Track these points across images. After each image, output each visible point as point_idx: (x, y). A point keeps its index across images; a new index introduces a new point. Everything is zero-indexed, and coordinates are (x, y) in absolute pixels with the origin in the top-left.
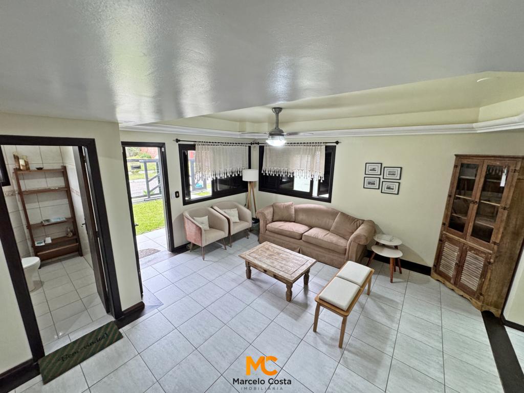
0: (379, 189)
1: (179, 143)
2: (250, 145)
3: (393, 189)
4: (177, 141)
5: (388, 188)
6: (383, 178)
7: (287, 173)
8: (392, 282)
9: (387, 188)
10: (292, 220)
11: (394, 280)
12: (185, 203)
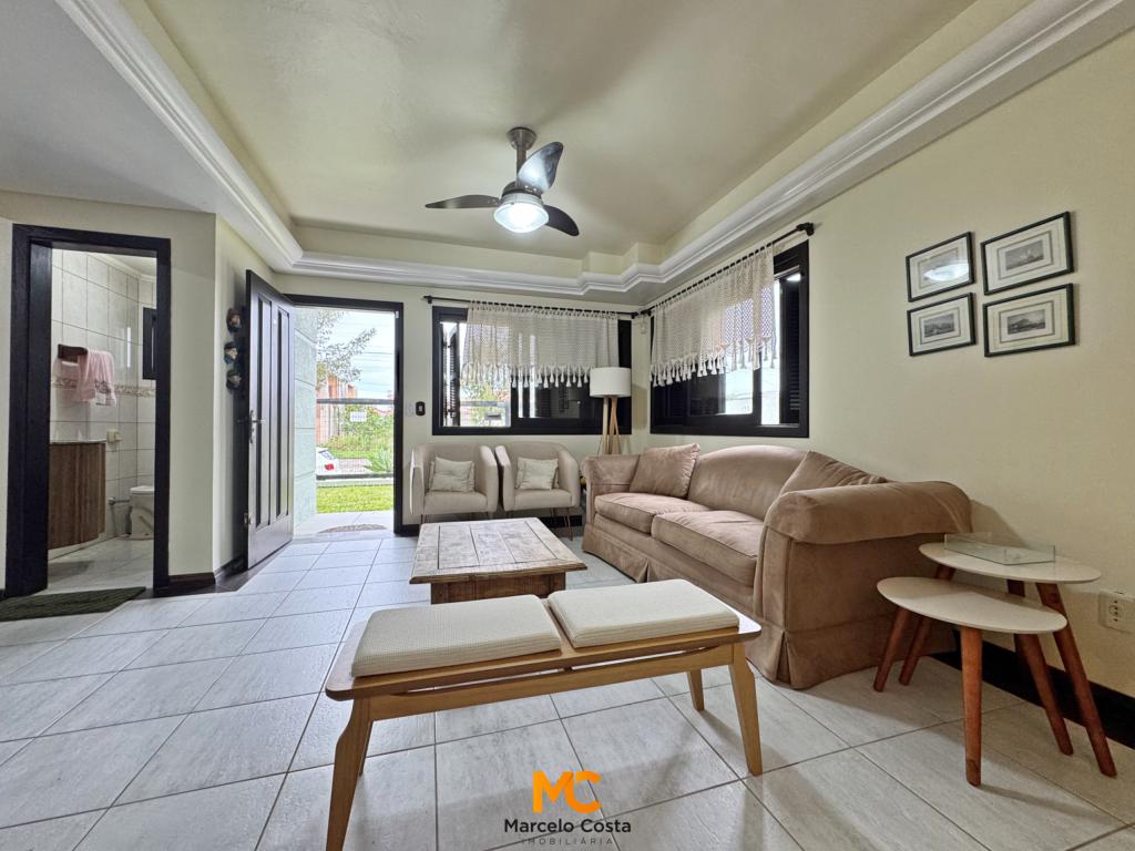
0: (974, 341)
1: (436, 303)
2: (628, 318)
3: (1042, 325)
4: (429, 299)
5: (1018, 326)
6: (987, 292)
7: (697, 366)
9: (1012, 329)
12: (437, 431)
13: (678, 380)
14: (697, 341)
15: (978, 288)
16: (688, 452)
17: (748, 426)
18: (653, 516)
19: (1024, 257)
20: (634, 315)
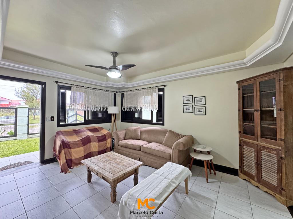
0: (193, 112)
2: (115, 93)
3: (202, 112)
4: (57, 82)
5: (199, 111)
6: (195, 105)
7: (137, 108)
8: (208, 182)
10: (138, 138)
11: (209, 180)
12: (59, 125)
13: (131, 110)
14: (137, 102)
15: (193, 104)
16: (138, 128)
17: (150, 122)
18: (141, 146)
19: (200, 101)
20: (117, 92)
